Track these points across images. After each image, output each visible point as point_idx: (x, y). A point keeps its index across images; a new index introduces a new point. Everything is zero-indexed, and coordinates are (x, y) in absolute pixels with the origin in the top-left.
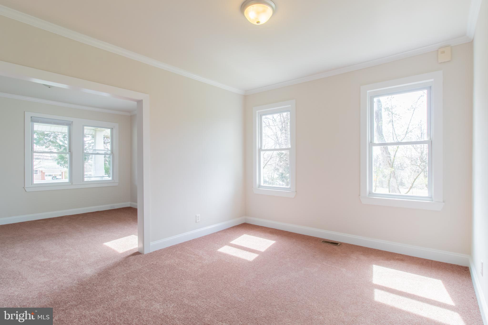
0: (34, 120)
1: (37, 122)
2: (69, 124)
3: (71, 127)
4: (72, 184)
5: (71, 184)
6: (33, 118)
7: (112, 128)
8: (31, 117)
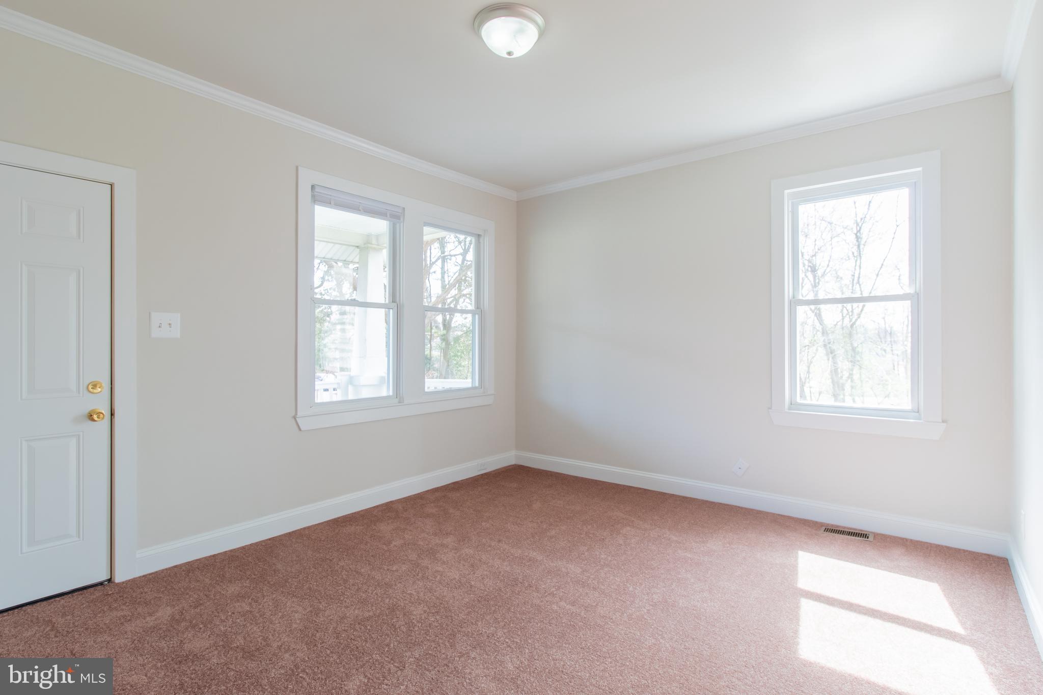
0: (319, 196)
1: (327, 202)
2: (395, 216)
3: (398, 226)
4: (399, 402)
5: (396, 400)
6: (317, 189)
7: (479, 236)
8: (313, 187)
